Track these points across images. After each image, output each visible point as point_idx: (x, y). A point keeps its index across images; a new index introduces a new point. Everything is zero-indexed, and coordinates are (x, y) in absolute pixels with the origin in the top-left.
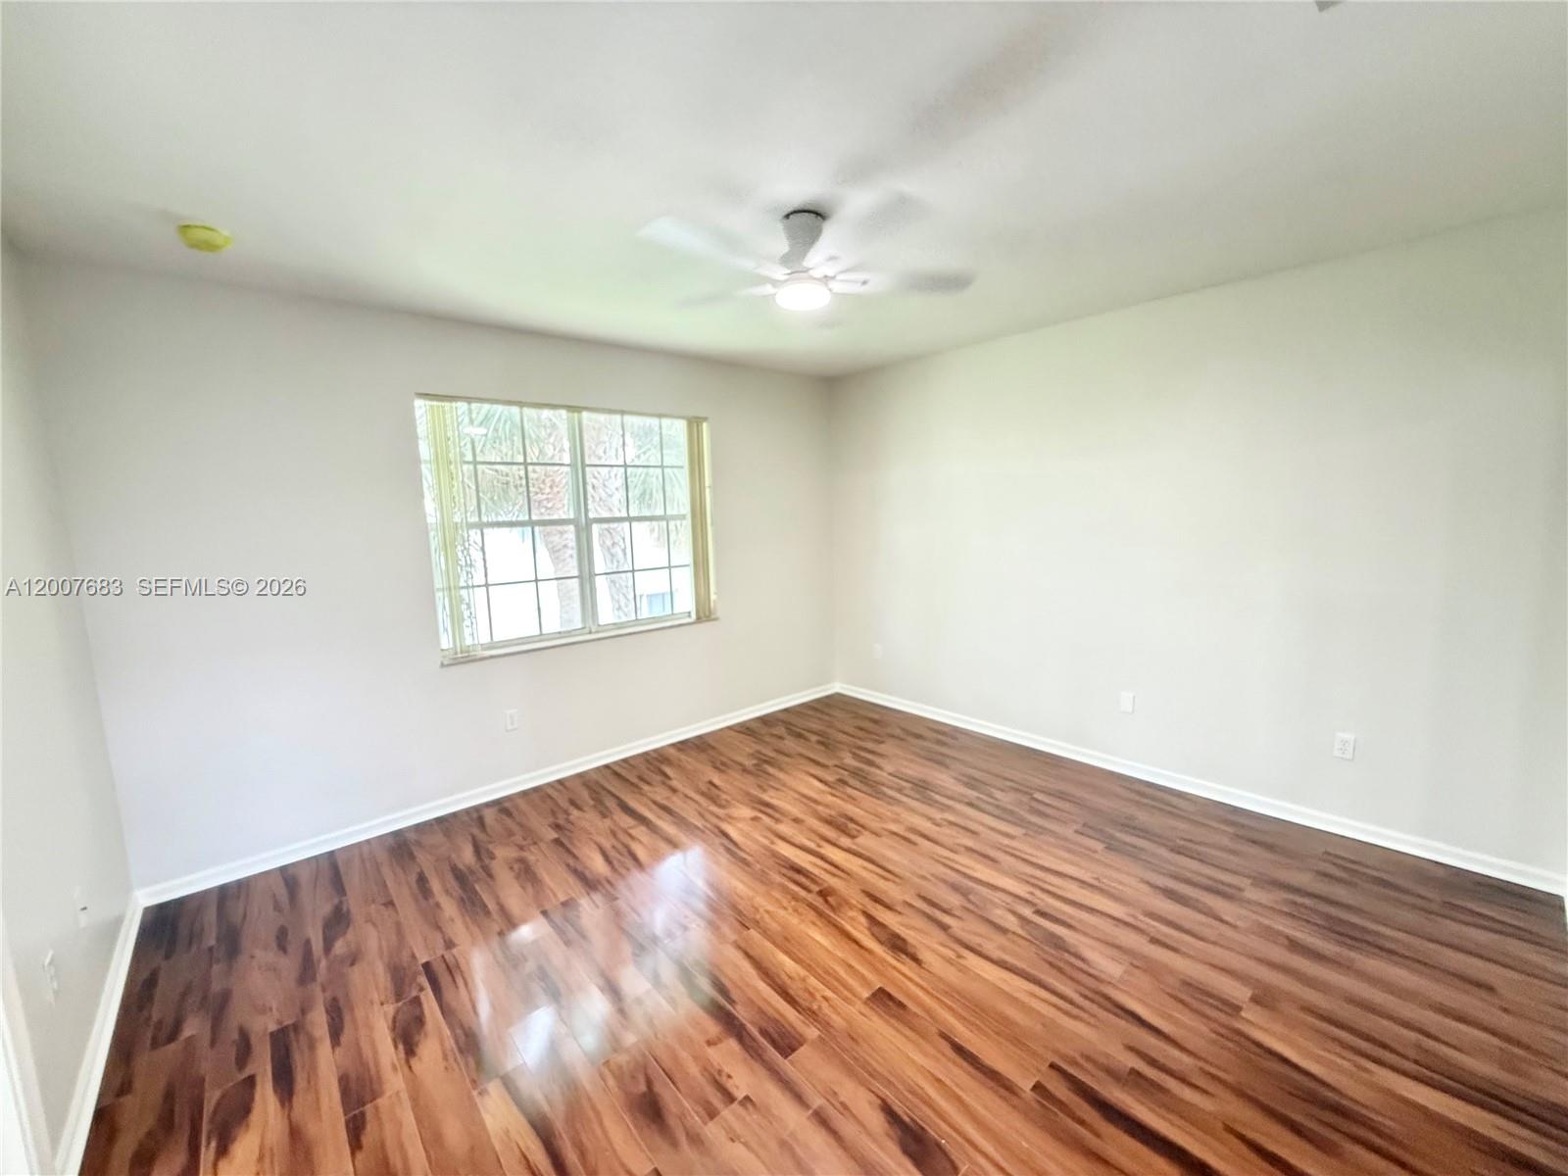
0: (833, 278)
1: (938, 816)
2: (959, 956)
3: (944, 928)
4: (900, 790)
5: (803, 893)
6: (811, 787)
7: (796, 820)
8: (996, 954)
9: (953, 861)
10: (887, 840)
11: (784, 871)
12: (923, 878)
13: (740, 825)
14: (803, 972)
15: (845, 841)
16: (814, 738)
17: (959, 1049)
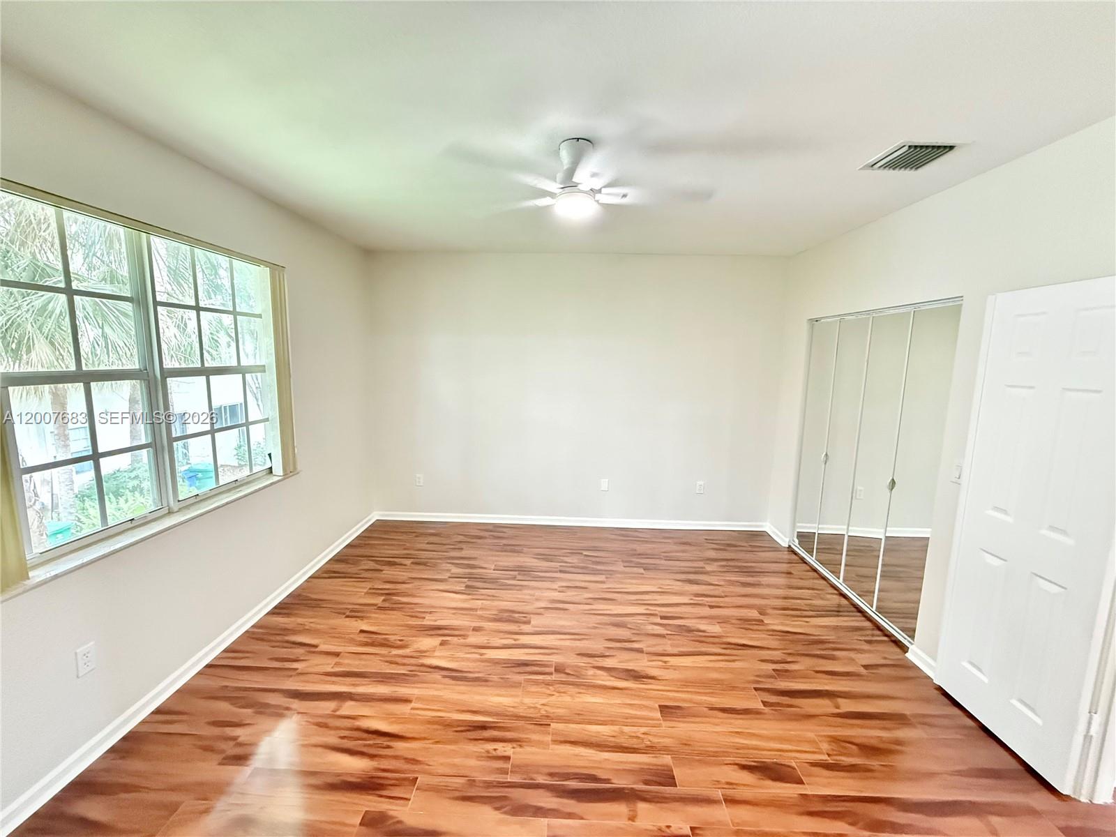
0: (599, 191)
1: (555, 586)
2: (665, 662)
3: (640, 651)
4: (514, 578)
5: (548, 678)
6: (453, 600)
7: (476, 629)
8: (675, 651)
9: (593, 610)
10: (549, 614)
11: (513, 669)
12: (595, 628)
13: (437, 654)
14: (616, 728)
15: (525, 628)
16: (408, 562)
17: (724, 710)
